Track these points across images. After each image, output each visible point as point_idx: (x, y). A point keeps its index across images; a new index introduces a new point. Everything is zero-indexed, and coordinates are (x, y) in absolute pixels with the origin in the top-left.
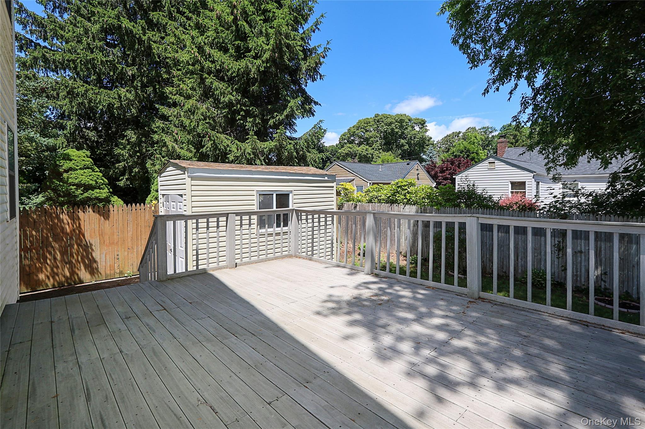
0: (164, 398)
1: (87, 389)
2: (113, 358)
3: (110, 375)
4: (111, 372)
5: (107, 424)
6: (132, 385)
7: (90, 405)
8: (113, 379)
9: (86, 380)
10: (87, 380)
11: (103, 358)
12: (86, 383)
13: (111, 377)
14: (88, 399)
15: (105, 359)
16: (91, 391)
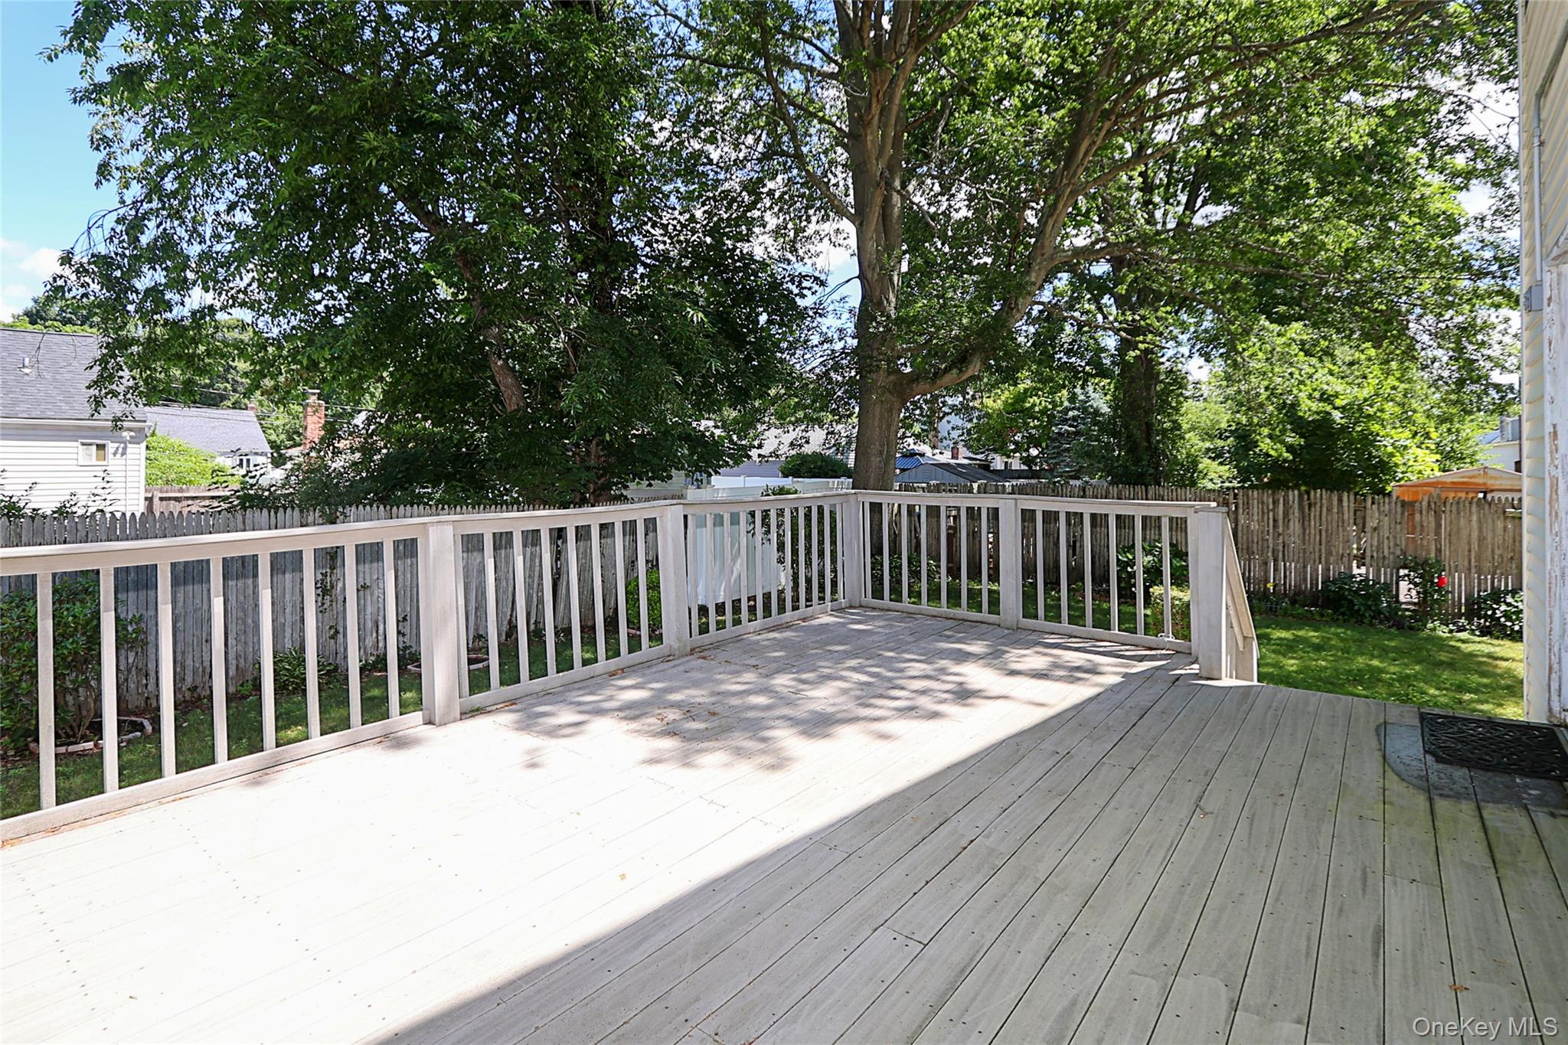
0: (1243, 849)
1: (1376, 954)
2: (1272, 1002)
3: (1308, 954)
4: (1303, 961)
5: (1359, 874)
6: (1277, 900)
7: (1379, 919)
8: (1309, 939)
9: (1375, 985)
10: (1370, 977)
11: (1299, 1021)
12: (1375, 973)
13: (1308, 947)
14: (1380, 935)
15: (1295, 1016)
16: (1369, 946)
